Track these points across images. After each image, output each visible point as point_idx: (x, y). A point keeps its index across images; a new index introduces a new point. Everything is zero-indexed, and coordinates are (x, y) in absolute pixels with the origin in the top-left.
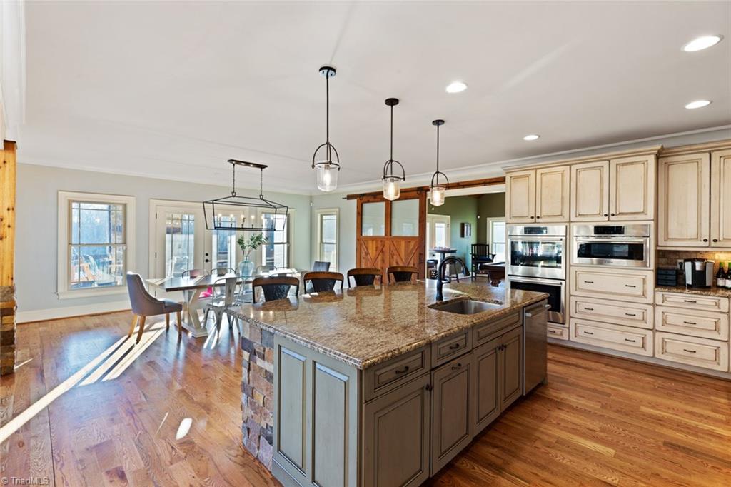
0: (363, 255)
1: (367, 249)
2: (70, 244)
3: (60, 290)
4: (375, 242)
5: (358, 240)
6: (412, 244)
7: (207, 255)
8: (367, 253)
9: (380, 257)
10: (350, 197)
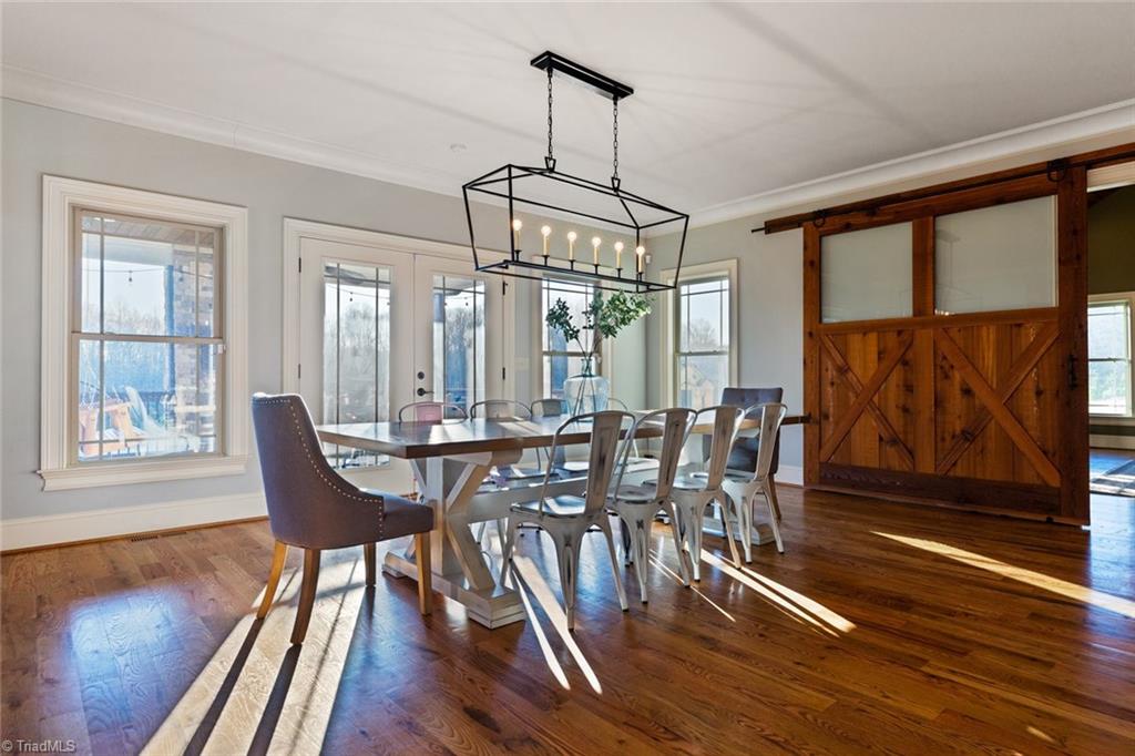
0: (831, 374)
1: (844, 357)
2: (75, 331)
3: (48, 464)
4: (873, 337)
5: (810, 335)
6: (1030, 333)
7: (421, 376)
8: (843, 370)
9: (896, 378)
10: (773, 226)
